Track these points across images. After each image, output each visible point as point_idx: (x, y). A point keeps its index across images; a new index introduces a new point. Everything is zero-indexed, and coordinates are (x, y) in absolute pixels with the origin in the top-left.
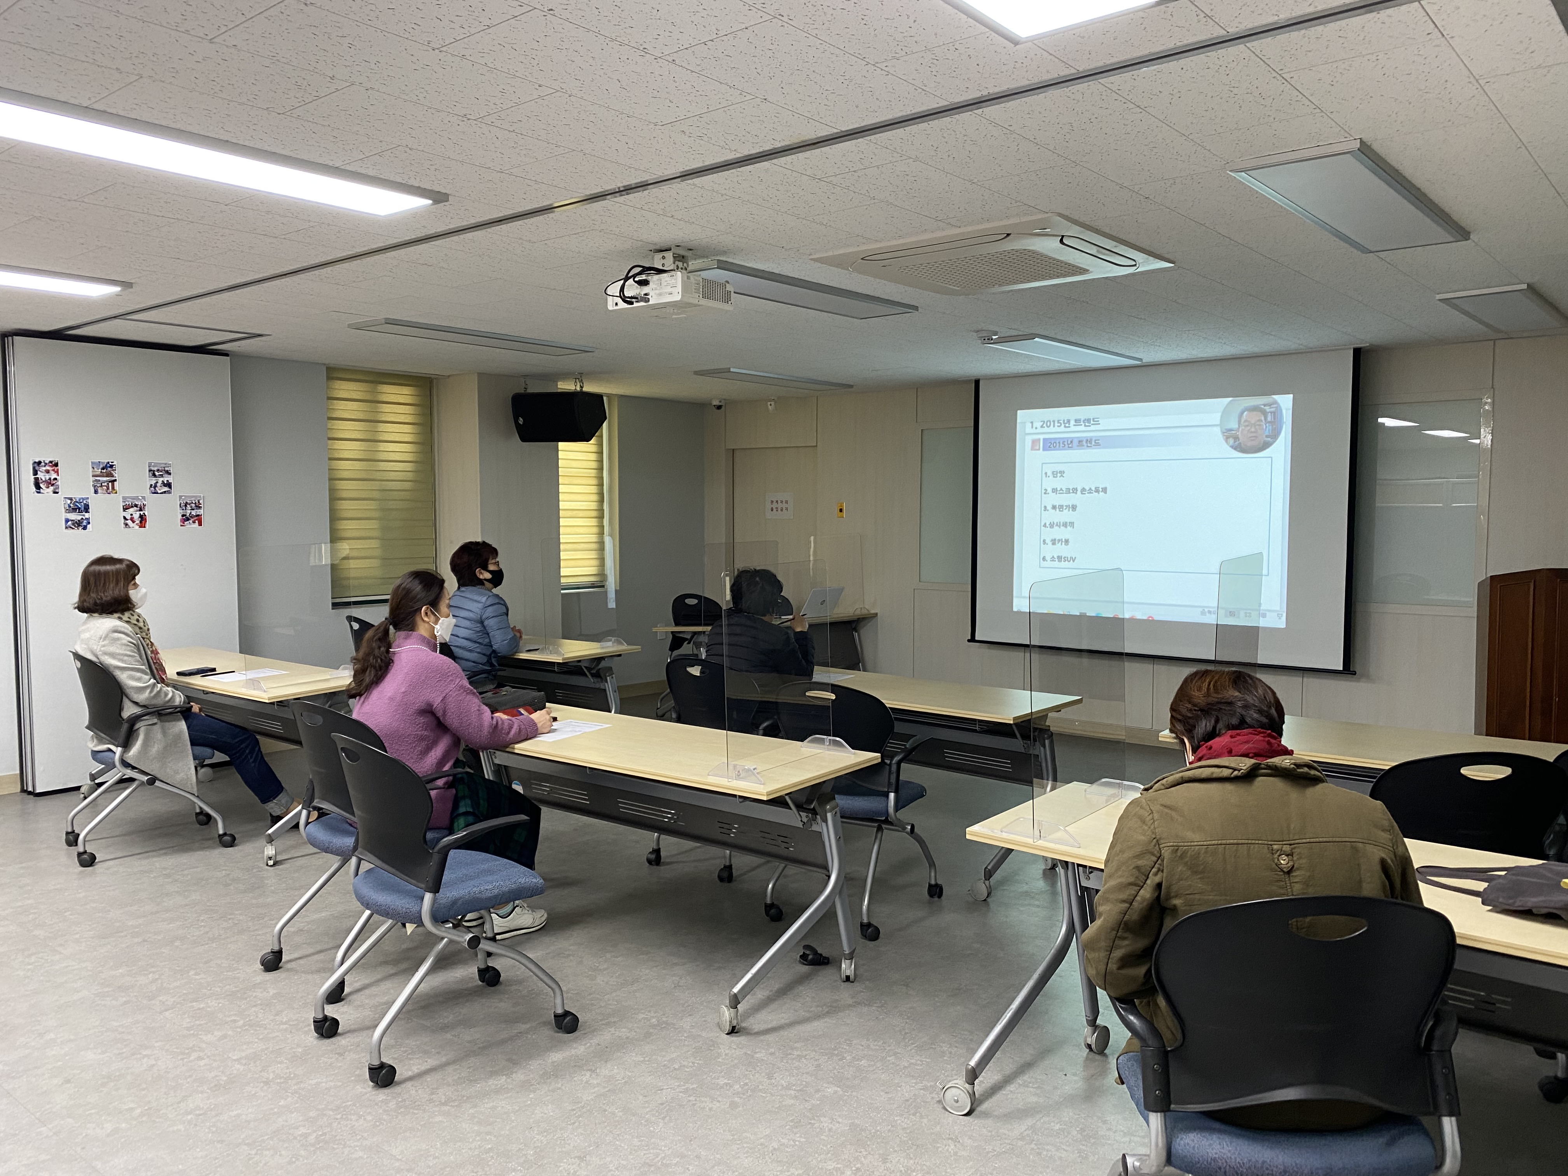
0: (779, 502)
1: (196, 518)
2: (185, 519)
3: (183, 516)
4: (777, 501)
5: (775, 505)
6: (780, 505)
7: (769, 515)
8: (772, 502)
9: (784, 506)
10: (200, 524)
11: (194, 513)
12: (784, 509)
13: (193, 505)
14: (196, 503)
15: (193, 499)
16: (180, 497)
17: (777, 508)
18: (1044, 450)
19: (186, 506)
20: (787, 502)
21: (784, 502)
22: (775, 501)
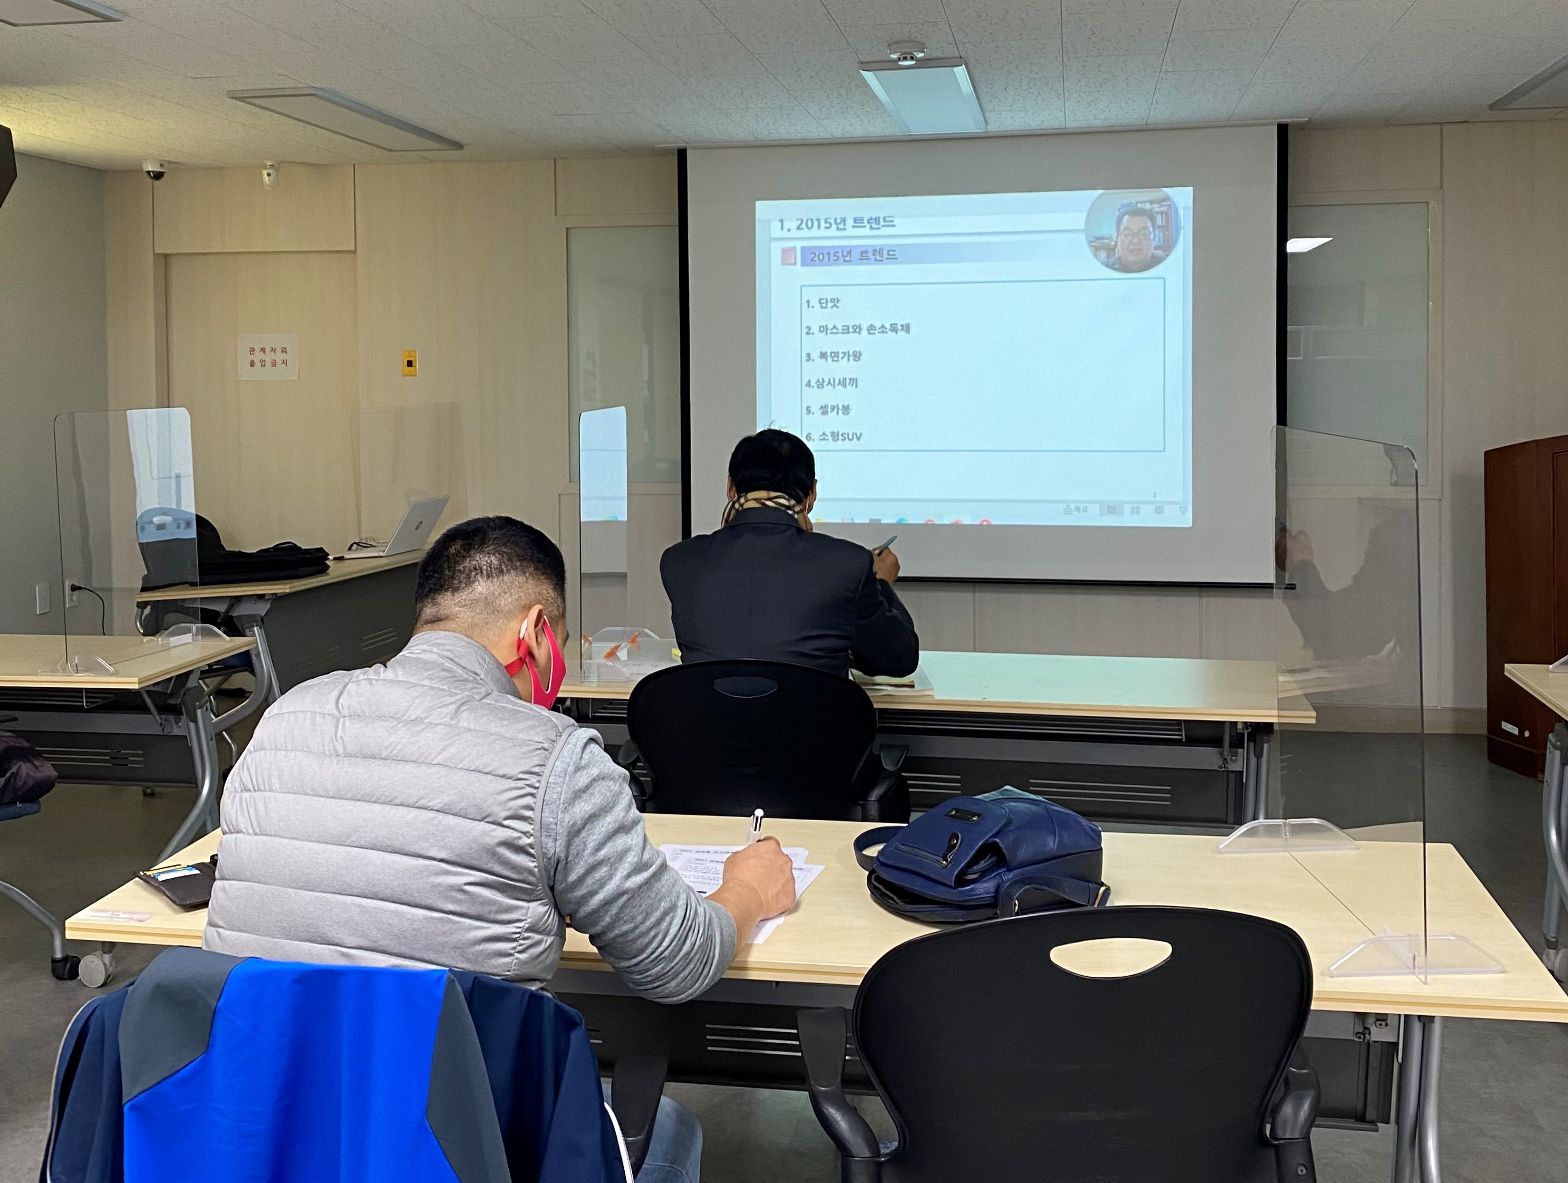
0: (268, 350)
5: (258, 356)
6: (269, 356)
7: (246, 374)
8: (252, 350)
9: (279, 357)
12: (279, 361)
17: (261, 361)
18: (804, 264)
20: (284, 350)
21: (279, 351)
22: (258, 350)
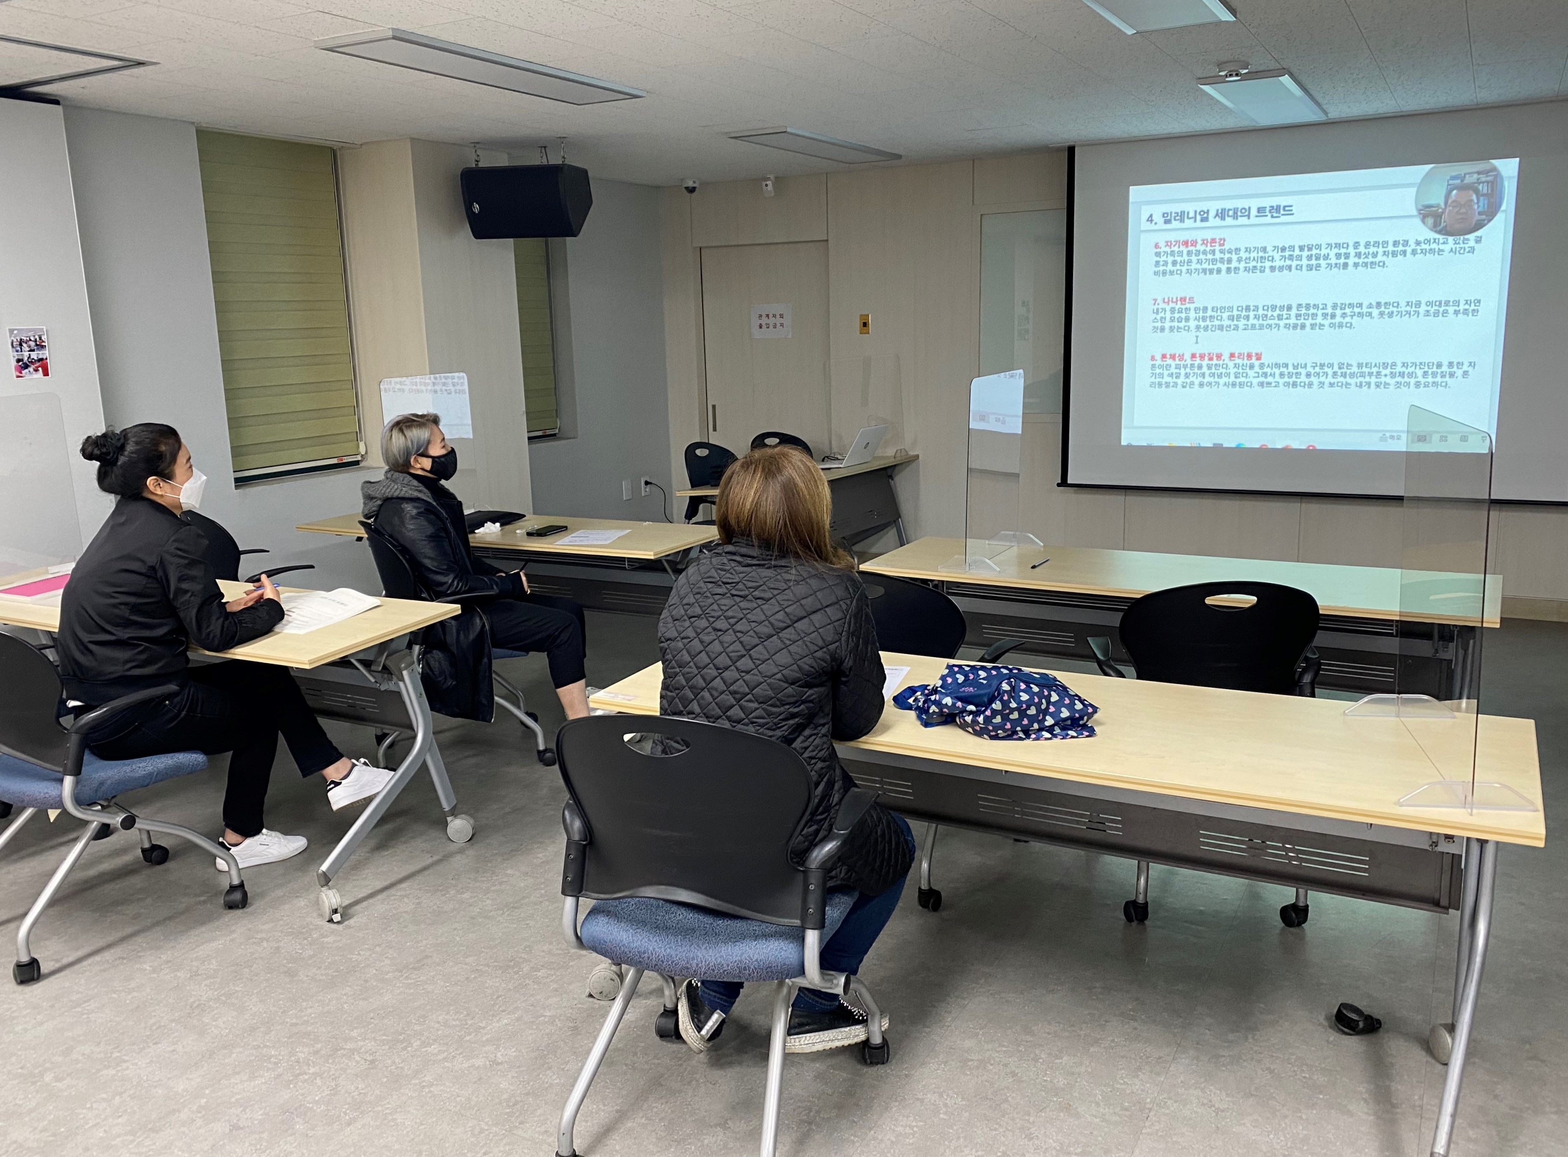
0: (771, 316)
1: (38, 364)
2: (23, 366)
3: (18, 361)
4: (768, 316)
5: (764, 321)
6: (772, 321)
7: (757, 333)
8: (761, 316)
9: (778, 320)
10: (46, 373)
11: (34, 355)
12: (778, 325)
13: (32, 344)
14: (36, 341)
15: (30, 334)
16: (11, 331)
17: (767, 324)
19: (21, 345)
20: (781, 316)
21: (778, 316)
22: (764, 316)
